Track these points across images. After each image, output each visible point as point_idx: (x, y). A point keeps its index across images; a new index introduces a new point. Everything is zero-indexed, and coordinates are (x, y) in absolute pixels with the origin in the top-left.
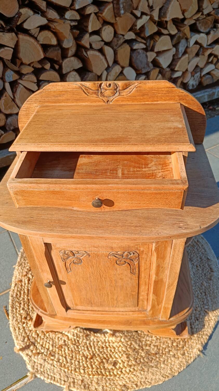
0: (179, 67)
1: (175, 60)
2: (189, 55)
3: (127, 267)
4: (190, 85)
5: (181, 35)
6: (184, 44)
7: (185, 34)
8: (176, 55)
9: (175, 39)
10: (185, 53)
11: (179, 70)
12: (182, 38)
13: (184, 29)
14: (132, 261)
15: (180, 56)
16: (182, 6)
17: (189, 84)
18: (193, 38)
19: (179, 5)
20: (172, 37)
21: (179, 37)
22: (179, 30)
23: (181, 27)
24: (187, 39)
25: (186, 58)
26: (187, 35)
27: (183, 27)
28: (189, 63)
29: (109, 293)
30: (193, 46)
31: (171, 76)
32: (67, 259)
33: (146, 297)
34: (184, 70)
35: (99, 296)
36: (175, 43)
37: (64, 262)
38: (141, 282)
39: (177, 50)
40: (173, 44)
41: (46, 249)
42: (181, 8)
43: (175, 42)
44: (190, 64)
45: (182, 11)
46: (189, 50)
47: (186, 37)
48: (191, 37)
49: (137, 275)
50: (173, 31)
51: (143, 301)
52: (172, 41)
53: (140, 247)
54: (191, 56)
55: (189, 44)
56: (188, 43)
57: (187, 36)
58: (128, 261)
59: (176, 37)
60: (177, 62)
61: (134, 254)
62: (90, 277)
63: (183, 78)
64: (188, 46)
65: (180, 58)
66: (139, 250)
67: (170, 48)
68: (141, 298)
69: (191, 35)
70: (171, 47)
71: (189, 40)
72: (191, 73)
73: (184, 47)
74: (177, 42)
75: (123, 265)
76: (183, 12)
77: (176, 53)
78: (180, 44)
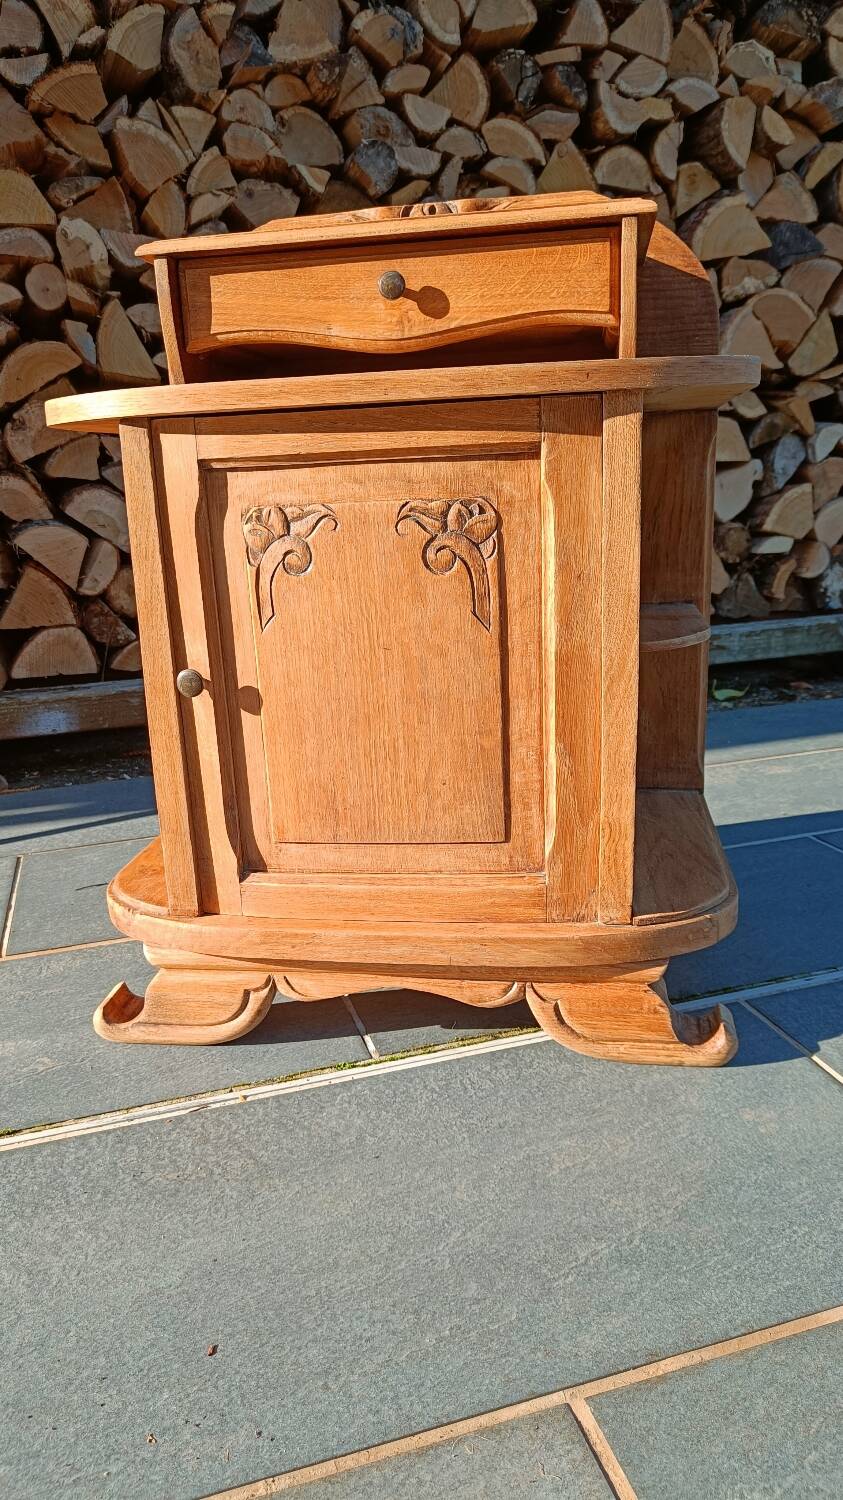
0: (777, 522)
1: (761, 497)
2: (813, 488)
3: (461, 581)
4: (829, 594)
5: (779, 419)
6: (793, 451)
7: (797, 421)
8: (765, 484)
9: (758, 433)
10: (798, 478)
11: (778, 530)
12: (785, 431)
13: (789, 403)
14: (476, 553)
15: (779, 484)
16: (772, 331)
17: (826, 589)
18: (824, 431)
19: (763, 330)
20: (747, 426)
21: (773, 426)
22: (771, 409)
23: (776, 398)
24: (803, 437)
25: (803, 493)
26: (802, 422)
27: (785, 398)
28: (816, 513)
29: (401, 741)
30: (827, 458)
31: (749, 549)
32: (264, 550)
33: (536, 777)
34: (801, 535)
35: (363, 768)
36: (757, 444)
37: (255, 569)
38: (513, 680)
39: (768, 467)
40: (751, 446)
41: (200, 499)
42: (770, 337)
43: (756, 439)
44: (821, 517)
45: (774, 347)
46: (812, 472)
47: (797, 427)
48: (817, 432)
49: (494, 628)
50: (750, 407)
51: (527, 806)
52: (747, 440)
53: (501, 479)
54: (824, 493)
55: (814, 453)
56: (810, 451)
57: (802, 427)
58: (462, 548)
59: (763, 424)
60: (772, 504)
61: (482, 511)
62: (336, 644)
63: (800, 564)
64: (811, 457)
65: (780, 492)
66: (498, 493)
67: (739, 459)
68: (516, 778)
69: (816, 426)
70: (747, 456)
71: (810, 441)
72: (831, 551)
73: (794, 457)
74: (766, 440)
75: (448, 573)
76: (783, 353)
77: (764, 477)
78: (779, 449)
